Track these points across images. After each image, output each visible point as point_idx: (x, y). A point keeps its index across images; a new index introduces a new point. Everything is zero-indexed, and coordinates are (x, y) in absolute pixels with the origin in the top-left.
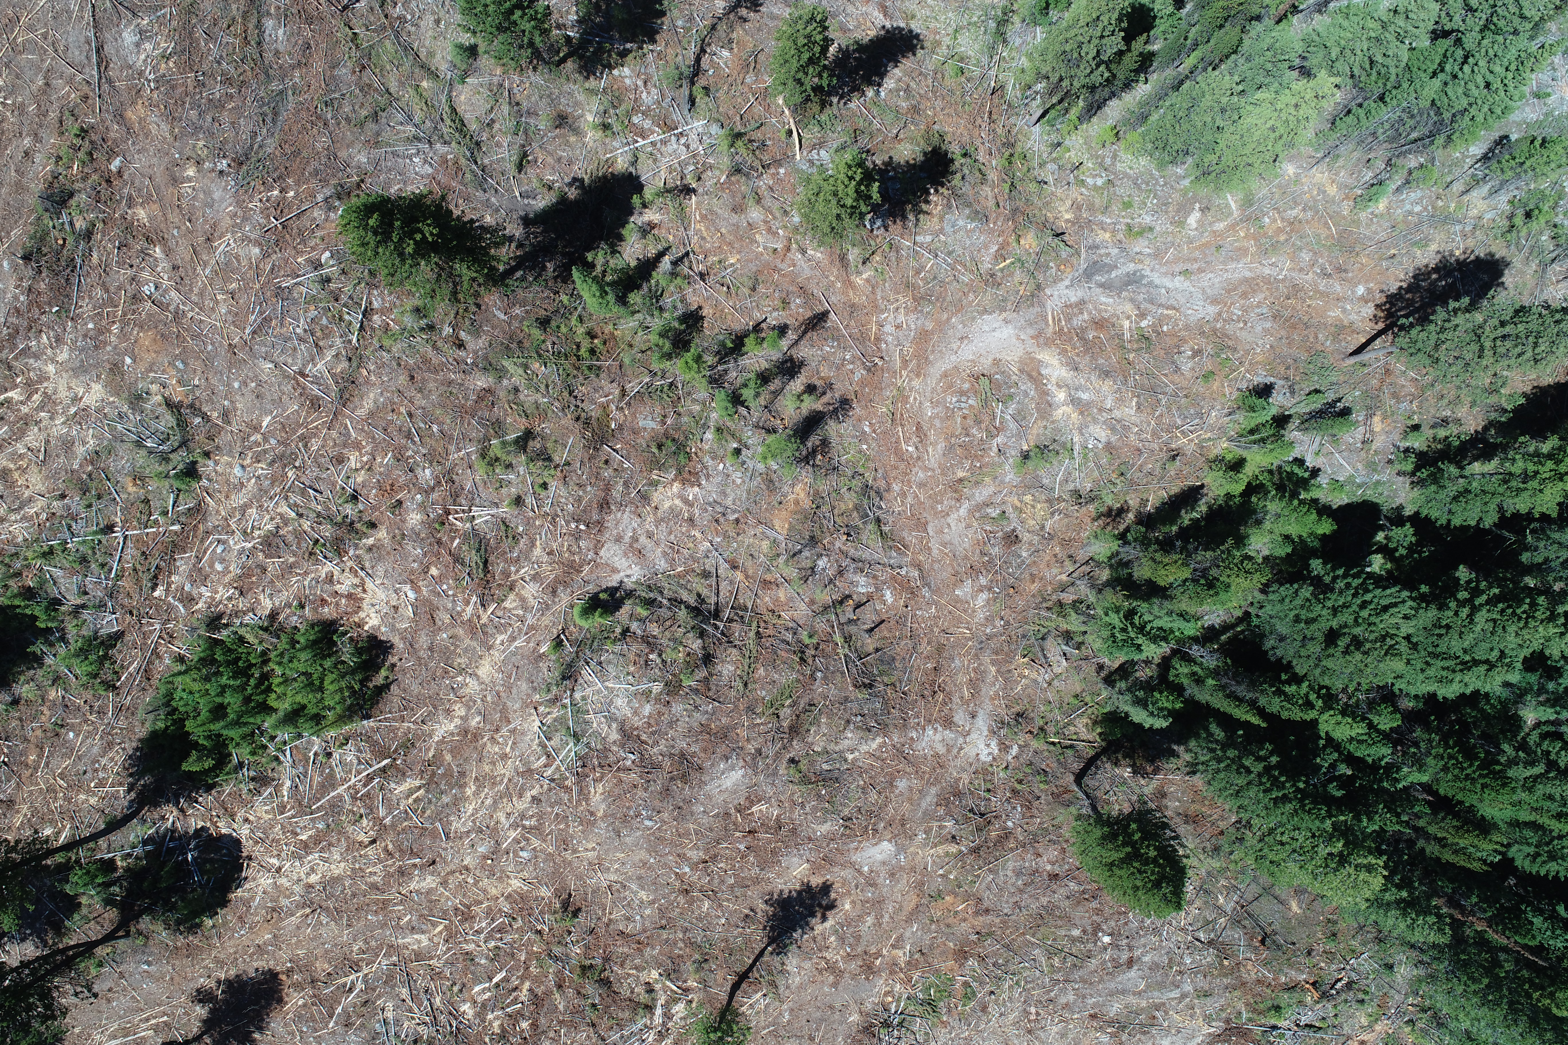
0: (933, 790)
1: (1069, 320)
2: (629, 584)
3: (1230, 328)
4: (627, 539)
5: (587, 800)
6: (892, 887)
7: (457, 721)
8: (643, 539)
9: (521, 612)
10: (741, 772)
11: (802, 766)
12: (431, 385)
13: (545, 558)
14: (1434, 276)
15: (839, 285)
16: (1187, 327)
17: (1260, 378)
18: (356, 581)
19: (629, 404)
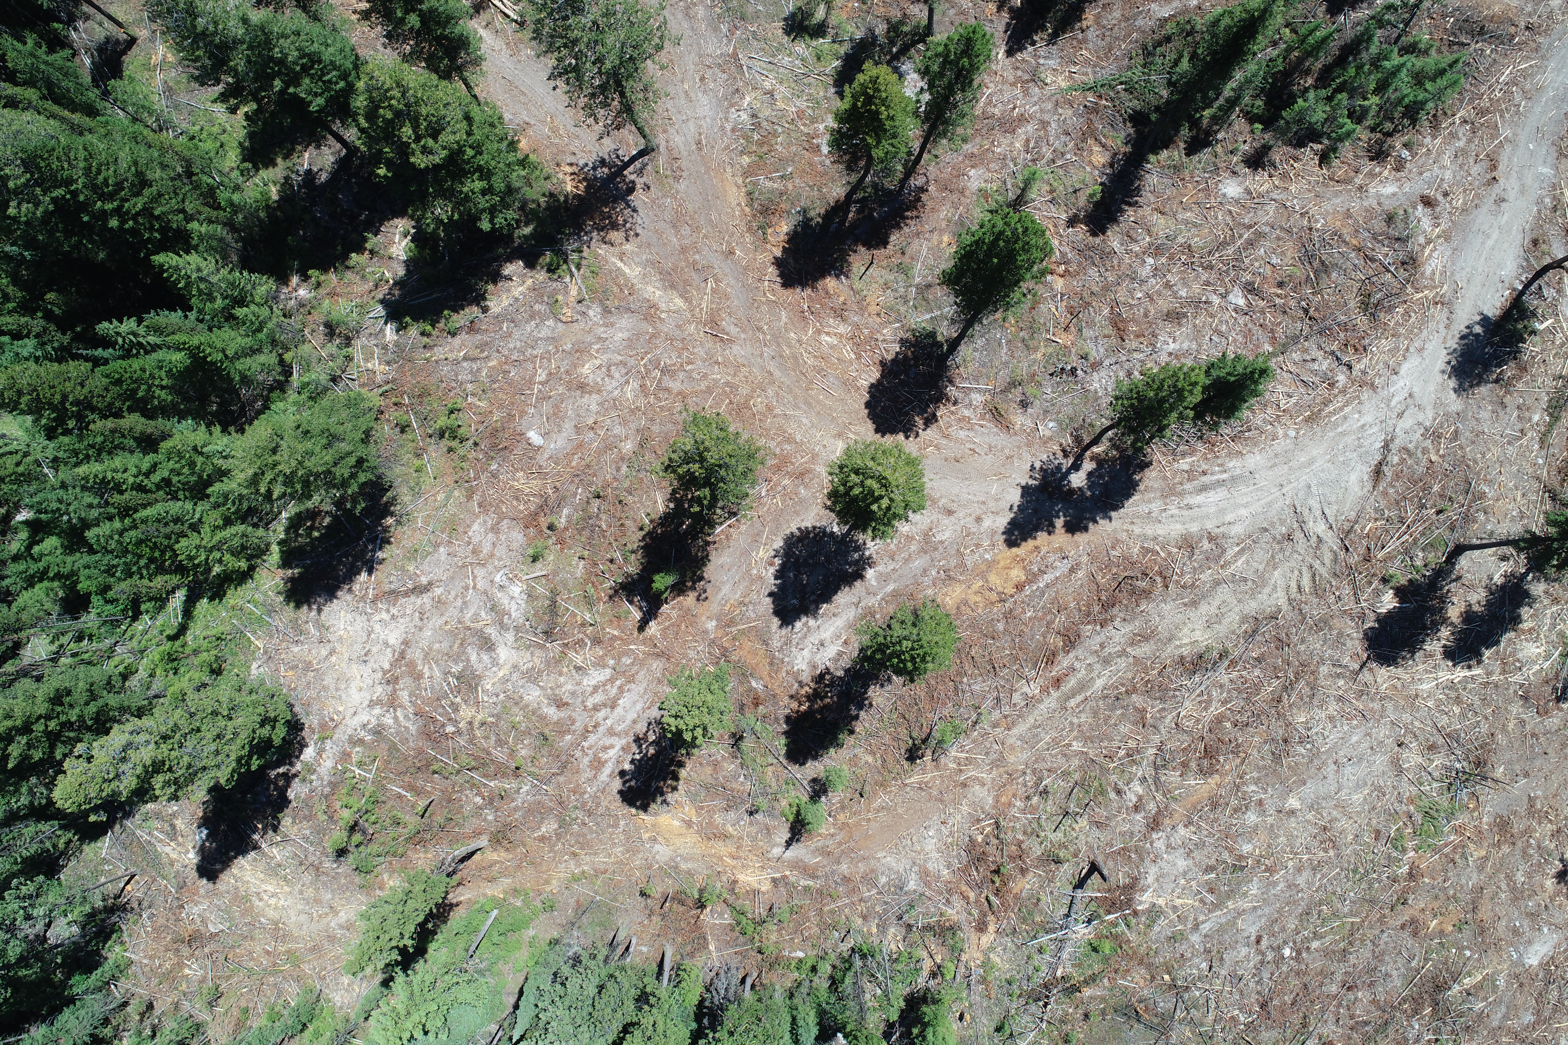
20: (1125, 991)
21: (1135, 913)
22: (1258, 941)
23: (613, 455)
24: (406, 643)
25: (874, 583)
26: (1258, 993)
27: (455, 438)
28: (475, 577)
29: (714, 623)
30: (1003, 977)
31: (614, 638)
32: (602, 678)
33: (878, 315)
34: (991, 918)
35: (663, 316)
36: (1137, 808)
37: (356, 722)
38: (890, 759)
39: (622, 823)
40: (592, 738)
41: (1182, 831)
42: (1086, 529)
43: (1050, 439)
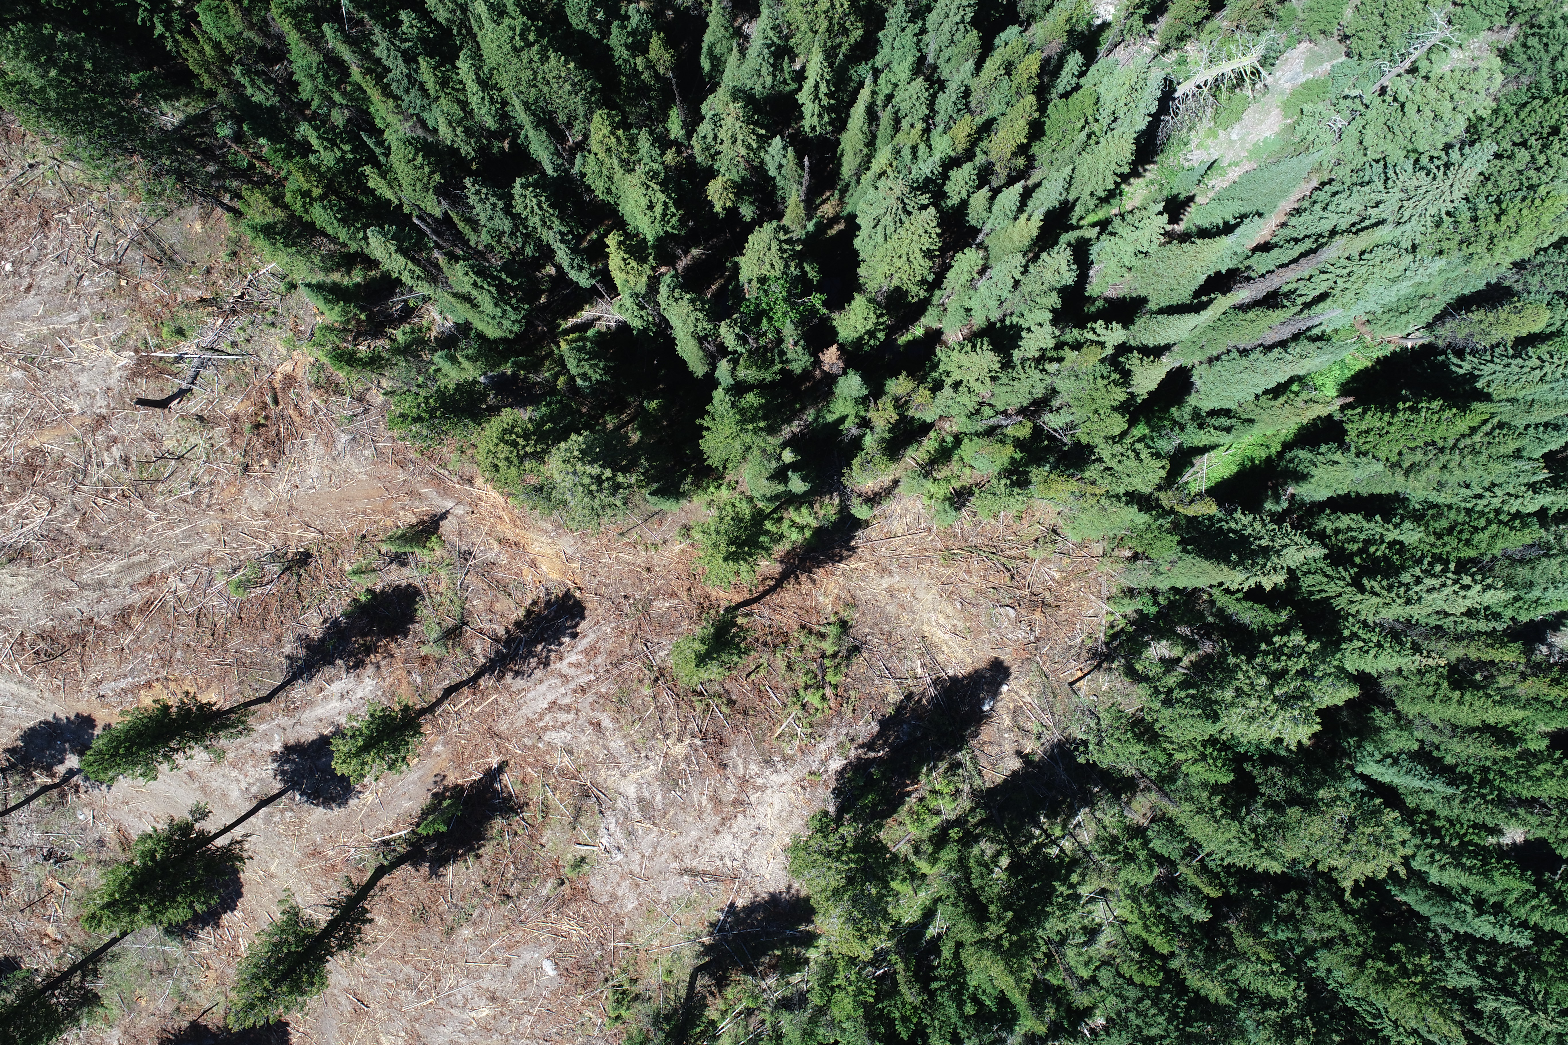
20: (165, 283)
21: (137, 351)
22: (29, 288)
23: (483, 929)
24: (718, 832)
25: (276, 737)
26: (47, 237)
27: (624, 992)
28: (641, 865)
29: (435, 749)
30: (278, 331)
31: (533, 766)
32: (554, 734)
33: (209, 968)
34: (278, 385)
35: (402, 1034)
36: (115, 440)
37: (783, 778)
38: (328, 562)
39: (594, 586)
40: (583, 681)
41: (77, 408)
42: (77, 715)
43: (85, 806)
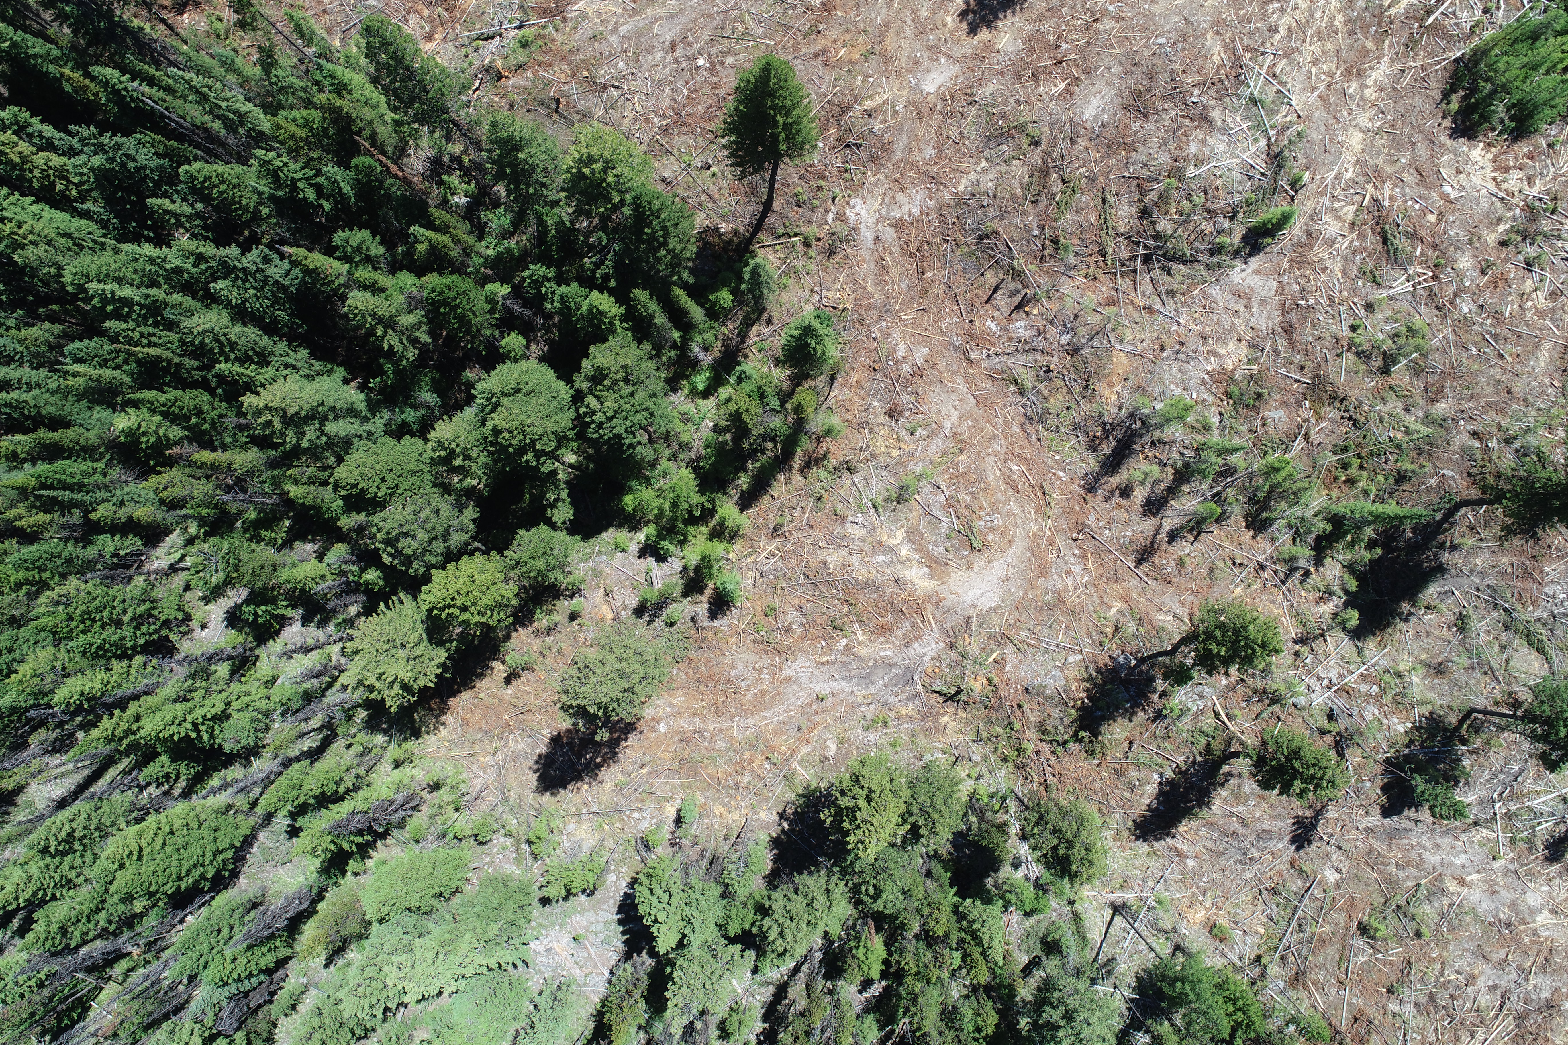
0: (898, 155)
1: (914, 625)
2: (1239, 264)
3: (766, 660)
4: (1255, 304)
5: (1225, 45)
6: (913, 51)
7: (1369, 82)
8: (1242, 309)
9: (1336, 205)
10: (1086, 116)
11: (1025, 141)
12: (1489, 390)
13: (1328, 263)
14: (599, 760)
15: (1135, 596)
16: (803, 651)
17: (722, 623)
18: (1505, 186)
19: (1300, 427)
